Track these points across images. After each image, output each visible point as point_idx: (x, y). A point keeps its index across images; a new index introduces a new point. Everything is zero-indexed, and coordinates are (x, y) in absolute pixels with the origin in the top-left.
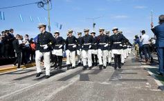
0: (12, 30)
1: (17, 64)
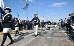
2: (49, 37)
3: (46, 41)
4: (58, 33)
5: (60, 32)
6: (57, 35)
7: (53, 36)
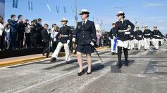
0: (40, 20)
1: (46, 54)
6: (163, 70)
7: (150, 71)
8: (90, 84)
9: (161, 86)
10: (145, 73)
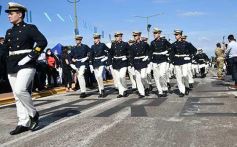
2: (172, 119)
3: (159, 136)
4: (213, 100)
5: (219, 94)
6: (207, 109)
7: (190, 112)
8: (99, 136)
9: (205, 132)
10: (181, 116)
